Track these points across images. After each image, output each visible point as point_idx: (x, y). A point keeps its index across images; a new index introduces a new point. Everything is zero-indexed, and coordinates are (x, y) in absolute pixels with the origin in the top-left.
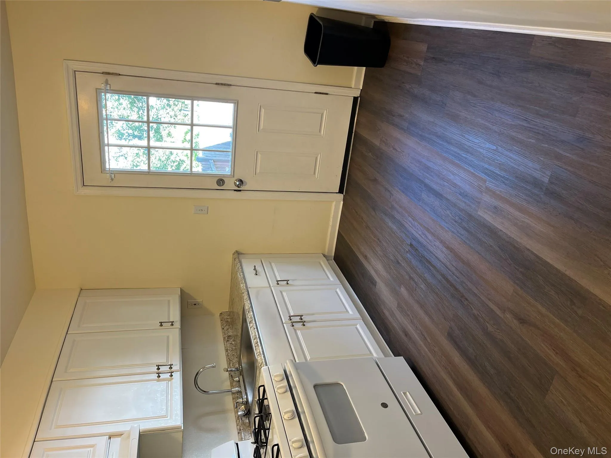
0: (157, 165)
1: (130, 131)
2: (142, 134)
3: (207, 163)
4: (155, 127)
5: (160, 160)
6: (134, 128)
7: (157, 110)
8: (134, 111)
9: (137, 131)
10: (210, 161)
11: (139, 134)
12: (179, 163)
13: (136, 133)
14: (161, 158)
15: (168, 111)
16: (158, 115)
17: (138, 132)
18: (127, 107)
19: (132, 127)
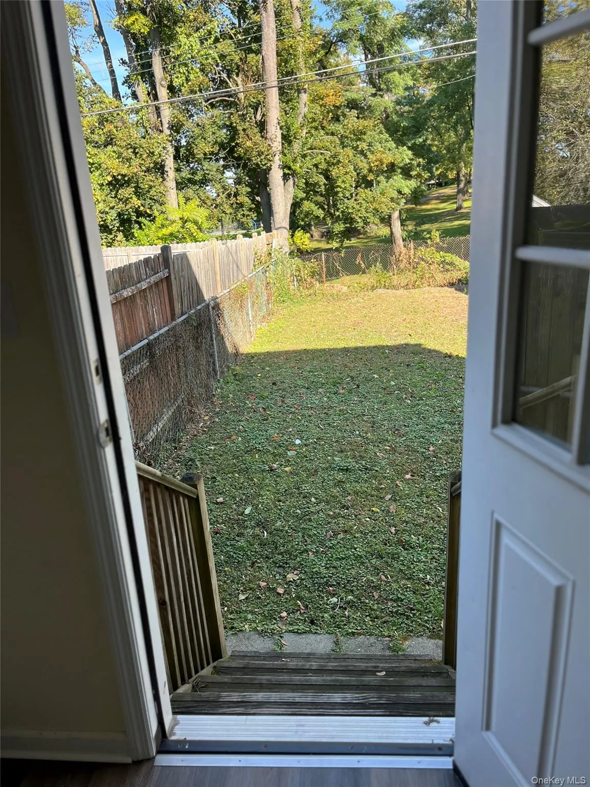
0: (141, 183)
1: (183, 142)
2: (183, 158)
3: (162, 265)
4: (195, 178)
5: (151, 187)
6: (189, 148)
7: (220, 180)
8: (213, 147)
9: (185, 151)
10: (167, 270)
11: (182, 154)
12: (150, 216)
13: (182, 150)
14: (154, 189)
15: (221, 194)
16: (213, 182)
17: (185, 153)
18: (217, 137)
19: (190, 144)
